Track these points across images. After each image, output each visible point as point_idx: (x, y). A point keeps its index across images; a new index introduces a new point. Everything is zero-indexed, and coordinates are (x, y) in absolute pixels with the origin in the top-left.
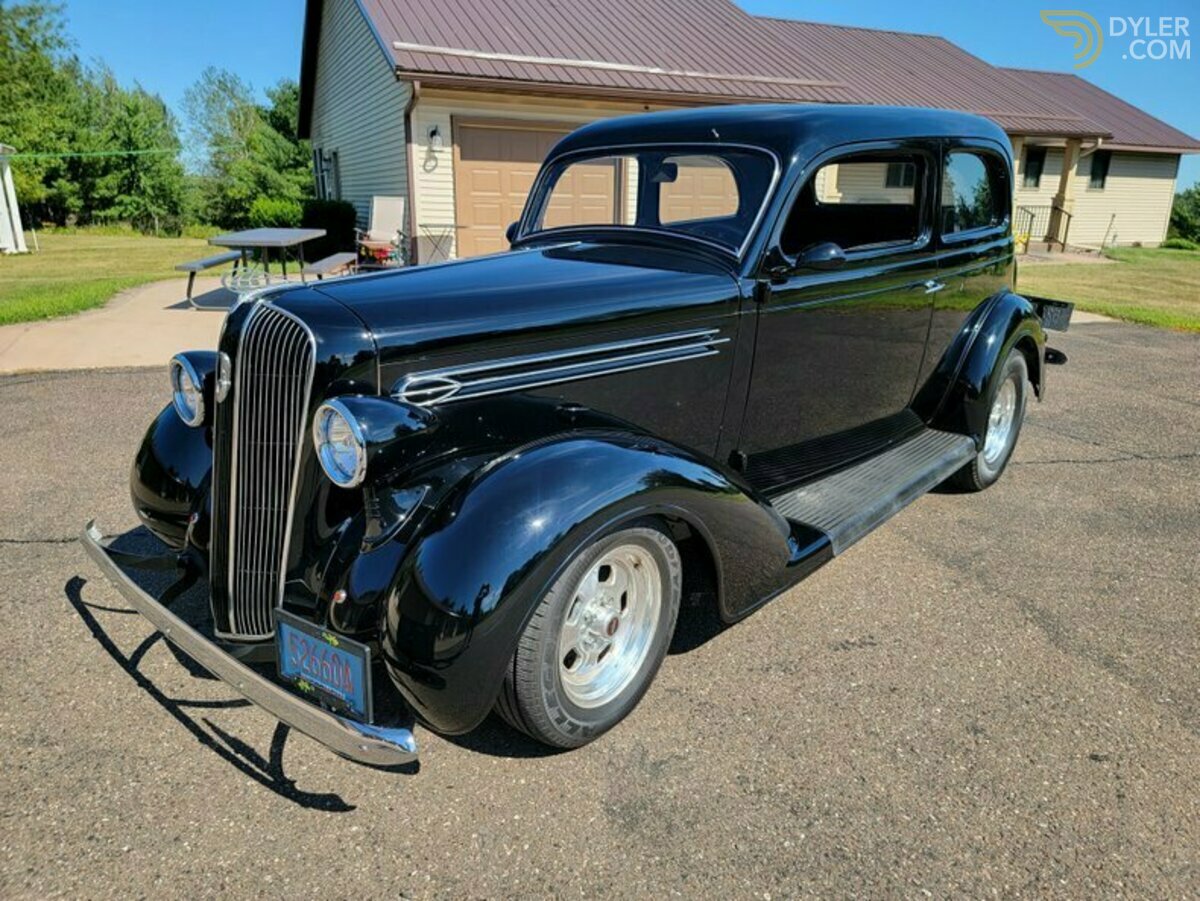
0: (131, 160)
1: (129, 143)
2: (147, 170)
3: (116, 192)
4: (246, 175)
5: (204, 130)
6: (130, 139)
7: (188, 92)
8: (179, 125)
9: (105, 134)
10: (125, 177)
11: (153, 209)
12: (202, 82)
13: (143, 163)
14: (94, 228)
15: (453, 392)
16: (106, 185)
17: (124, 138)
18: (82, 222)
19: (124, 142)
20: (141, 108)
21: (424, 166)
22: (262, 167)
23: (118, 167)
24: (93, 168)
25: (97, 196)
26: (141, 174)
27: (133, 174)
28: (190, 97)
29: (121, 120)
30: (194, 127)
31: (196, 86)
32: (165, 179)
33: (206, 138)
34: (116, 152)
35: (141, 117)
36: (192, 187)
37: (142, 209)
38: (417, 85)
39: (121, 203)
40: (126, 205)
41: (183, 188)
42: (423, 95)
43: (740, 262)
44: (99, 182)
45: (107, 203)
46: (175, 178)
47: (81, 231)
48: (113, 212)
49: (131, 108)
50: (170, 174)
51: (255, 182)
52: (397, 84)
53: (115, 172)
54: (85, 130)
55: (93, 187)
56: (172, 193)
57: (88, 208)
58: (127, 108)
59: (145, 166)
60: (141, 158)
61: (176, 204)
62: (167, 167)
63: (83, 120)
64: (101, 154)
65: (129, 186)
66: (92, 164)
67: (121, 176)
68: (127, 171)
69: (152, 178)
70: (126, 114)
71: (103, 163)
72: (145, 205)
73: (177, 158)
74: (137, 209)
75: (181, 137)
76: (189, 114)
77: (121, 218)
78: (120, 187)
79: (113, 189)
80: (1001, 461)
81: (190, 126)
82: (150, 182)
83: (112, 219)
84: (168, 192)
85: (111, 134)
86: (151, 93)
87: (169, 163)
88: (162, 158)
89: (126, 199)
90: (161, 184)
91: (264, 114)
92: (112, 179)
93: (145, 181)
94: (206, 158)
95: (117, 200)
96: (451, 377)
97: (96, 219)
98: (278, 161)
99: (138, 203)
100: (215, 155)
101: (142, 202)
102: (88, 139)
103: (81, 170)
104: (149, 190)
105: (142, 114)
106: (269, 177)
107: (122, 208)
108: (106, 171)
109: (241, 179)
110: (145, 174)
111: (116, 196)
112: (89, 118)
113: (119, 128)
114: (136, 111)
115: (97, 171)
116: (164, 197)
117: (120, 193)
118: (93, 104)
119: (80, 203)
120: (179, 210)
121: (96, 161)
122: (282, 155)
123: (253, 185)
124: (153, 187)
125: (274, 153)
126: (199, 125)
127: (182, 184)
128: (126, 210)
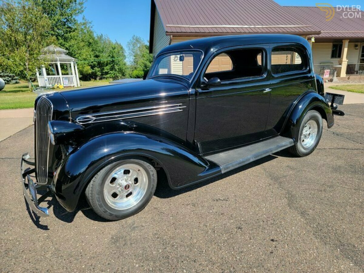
0: (113, 61)
1: (113, 57)
2: (117, 64)
3: (109, 70)
4: (142, 64)
5: (132, 53)
6: (113, 56)
7: (128, 43)
8: (125, 51)
9: (107, 55)
10: (112, 66)
11: (118, 75)
12: (132, 40)
13: (116, 62)
14: (103, 80)
15: (93, 120)
16: (107, 69)
17: (111, 56)
18: (101, 79)
19: (112, 57)
20: (116, 48)
21: (174, 59)
22: (146, 62)
23: (110, 64)
24: (104, 64)
25: (104, 72)
26: (115, 65)
27: (113, 65)
28: (129, 44)
29: (111, 51)
30: (129, 52)
31: (130, 41)
32: (121, 66)
33: (132, 55)
34: (109, 59)
35: (116, 50)
36: (128, 68)
37: (116, 75)
38: (172, 36)
39: (110, 73)
40: (112, 73)
41: (126, 68)
42: (173, 39)
43: (190, 84)
44: (105, 68)
45: (107, 73)
46: (124, 66)
47: (100, 81)
48: (108, 76)
49: (113, 47)
50: (123, 65)
51: (144, 66)
52: (166, 36)
53: (109, 65)
54: (102, 54)
55: (103, 69)
56: (123, 70)
57: (102, 75)
58: (113, 48)
59: (117, 63)
60: (115, 61)
61: (124, 73)
62: (122, 63)
63: (102, 51)
64: (105, 60)
65: (112, 69)
66: (103, 63)
67: (110, 66)
68: (112, 65)
69: (118, 66)
70: (112, 49)
71: (106, 63)
72: (116, 74)
73: (124, 61)
74: (114, 75)
75: (126, 54)
76: (128, 48)
77: (110, 78)
78: (110, 69)
79: (108, 70)
80: (312, 148)
81: (128, 52)
82: (117, 67)
83: (108, 77)
84: (122, 70)
85: (108, 55)
86: (119, 43)
87: (122, 62)
88: (121, 61)
89: (111, 72)
90: (120, 68)
91: (147, 47)
92: (108, 67)
93: (116, 67)
94: (132, 60)
95: (109, 73)
96: (92, 116)
97: (104, 78)
98: (150, 60)
99: (114, 73)
100: (134, 59)
101: (115, 73)
102: (103, 56)
103: (101, 65)
104: (117, 70)
105: (116, 49)
106: (147, 64)
107: (110, 75)
108: (107, 65)
109: (140, 66)
110: (116, 65)
111: (109, 72)
112: (103, 51)
113: (110, 53)
114: (115, 48)
115: (104, 65)
116: (121, 71)
117: (110, 71)
118: (104, 47)
119: (100, 74)
120: (125, 75)
121: (104, 62)
122: (151, 58)
123: (143, 67)
124: (118, 69)
125: (149, 58)
126: (131, 51)
127: (125, 67)
128: (111, 75)
